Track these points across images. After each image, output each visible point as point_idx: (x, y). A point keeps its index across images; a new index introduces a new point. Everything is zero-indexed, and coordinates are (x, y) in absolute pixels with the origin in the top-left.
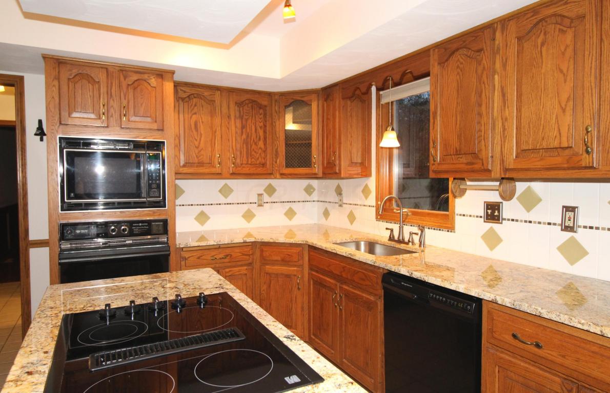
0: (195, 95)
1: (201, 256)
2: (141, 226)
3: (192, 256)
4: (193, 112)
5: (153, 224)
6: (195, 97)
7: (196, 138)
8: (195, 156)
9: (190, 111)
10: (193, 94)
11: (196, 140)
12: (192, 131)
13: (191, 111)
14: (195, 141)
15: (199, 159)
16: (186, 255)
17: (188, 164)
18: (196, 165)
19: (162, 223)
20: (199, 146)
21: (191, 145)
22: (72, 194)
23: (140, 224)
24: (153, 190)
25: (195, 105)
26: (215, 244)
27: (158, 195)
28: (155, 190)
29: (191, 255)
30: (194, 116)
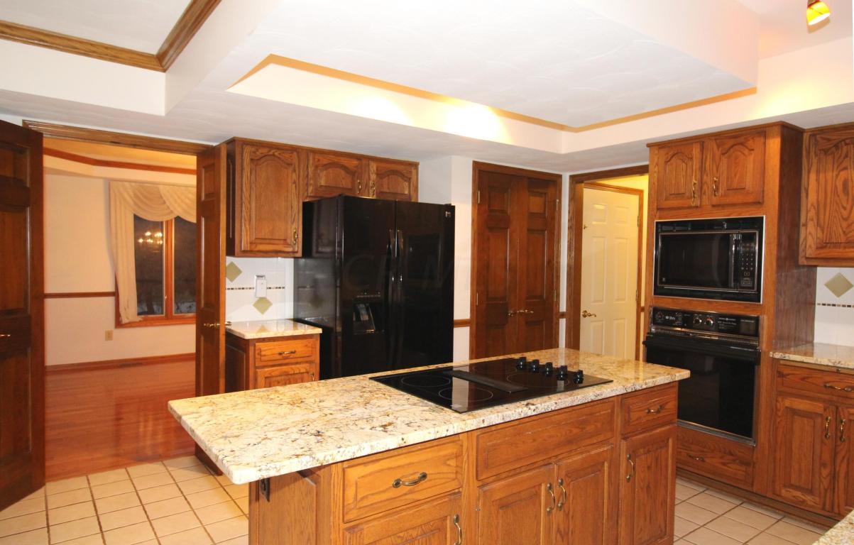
0: (848, 141)
1: (808, 378)
2: (728, 321)
3: (793, 374)
4: (841, 168)
5: (742, 320)
6: (846, 144)
7: (845, 205)
8: (842, 233)
9: (836, 166)
10: (844, 140)
11: (845, 208)
12: (838, 196)
13: (837, 168)
14: (842, 210)
15: (849, 235)
16: (786, 371)
17: (829, 245)
18: (842, 245)
19: (753, 322)
20: (849, 217)
21: (835, 217)
22: (664, 279)
23: (727, 319)
24: (745, 279)
25: (846, 156)
26: (830, 364)
27: (751, 286)
28: (748, 279)
29: (790, 372)
30: (842, 173)
